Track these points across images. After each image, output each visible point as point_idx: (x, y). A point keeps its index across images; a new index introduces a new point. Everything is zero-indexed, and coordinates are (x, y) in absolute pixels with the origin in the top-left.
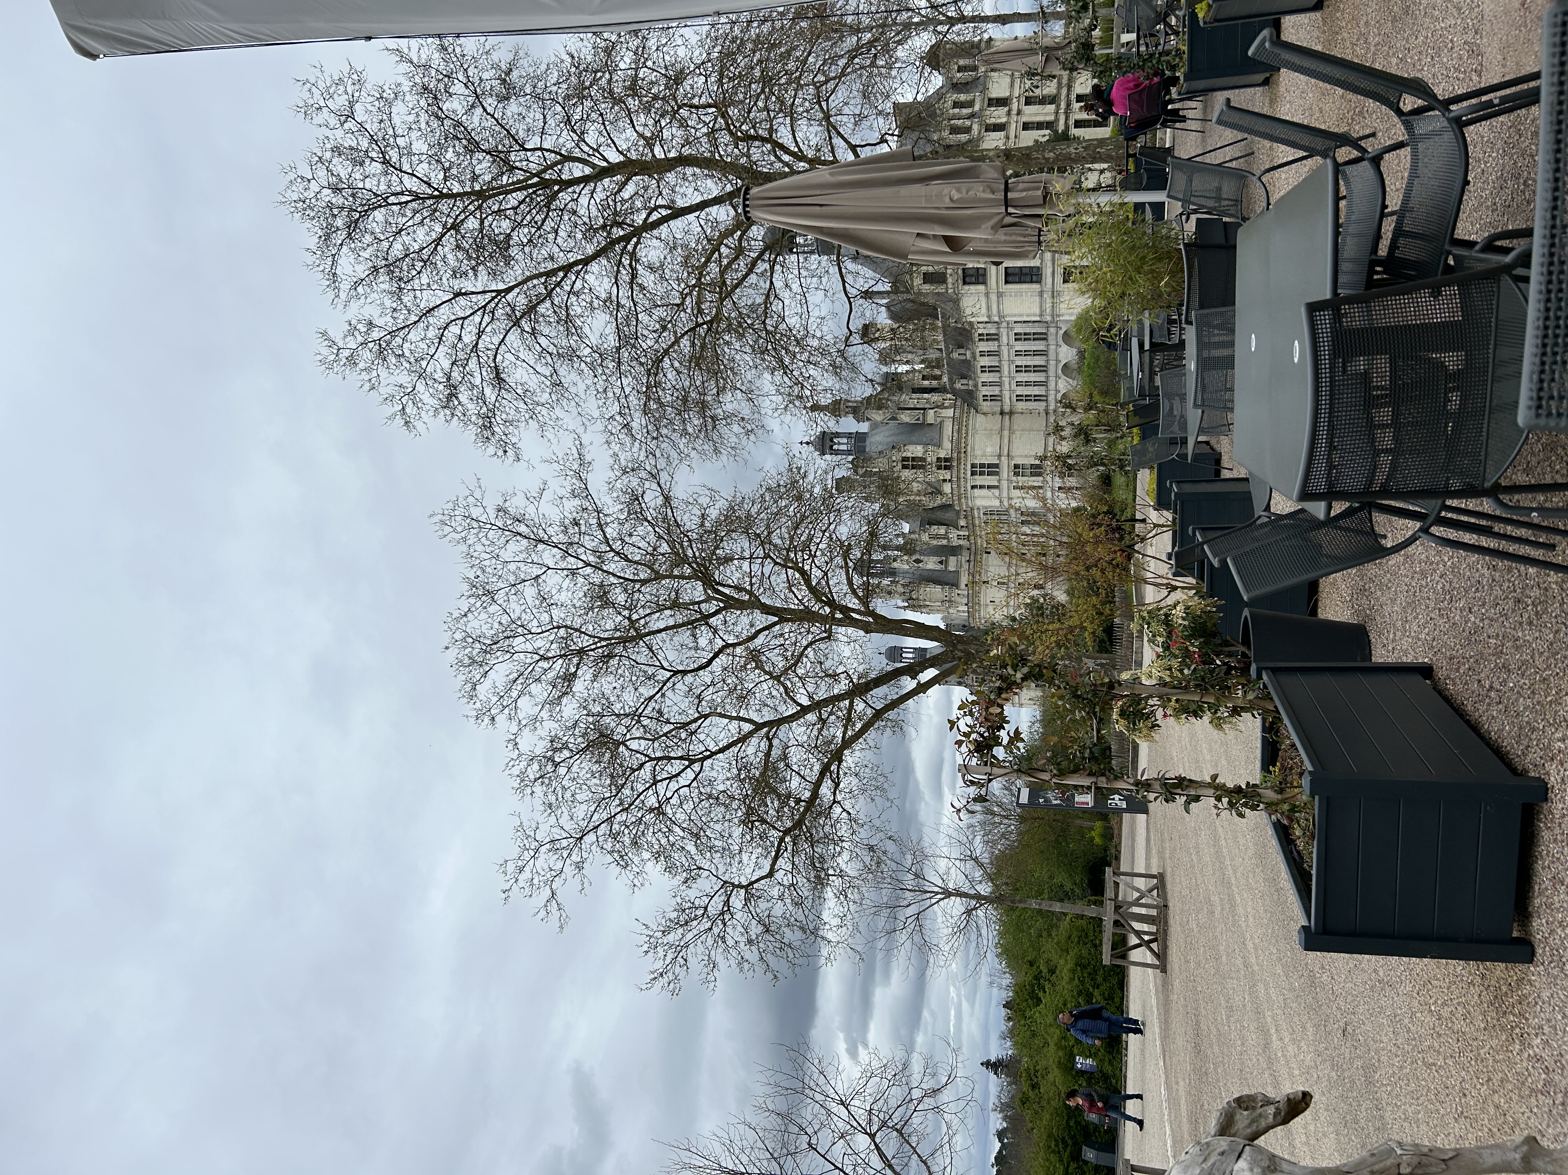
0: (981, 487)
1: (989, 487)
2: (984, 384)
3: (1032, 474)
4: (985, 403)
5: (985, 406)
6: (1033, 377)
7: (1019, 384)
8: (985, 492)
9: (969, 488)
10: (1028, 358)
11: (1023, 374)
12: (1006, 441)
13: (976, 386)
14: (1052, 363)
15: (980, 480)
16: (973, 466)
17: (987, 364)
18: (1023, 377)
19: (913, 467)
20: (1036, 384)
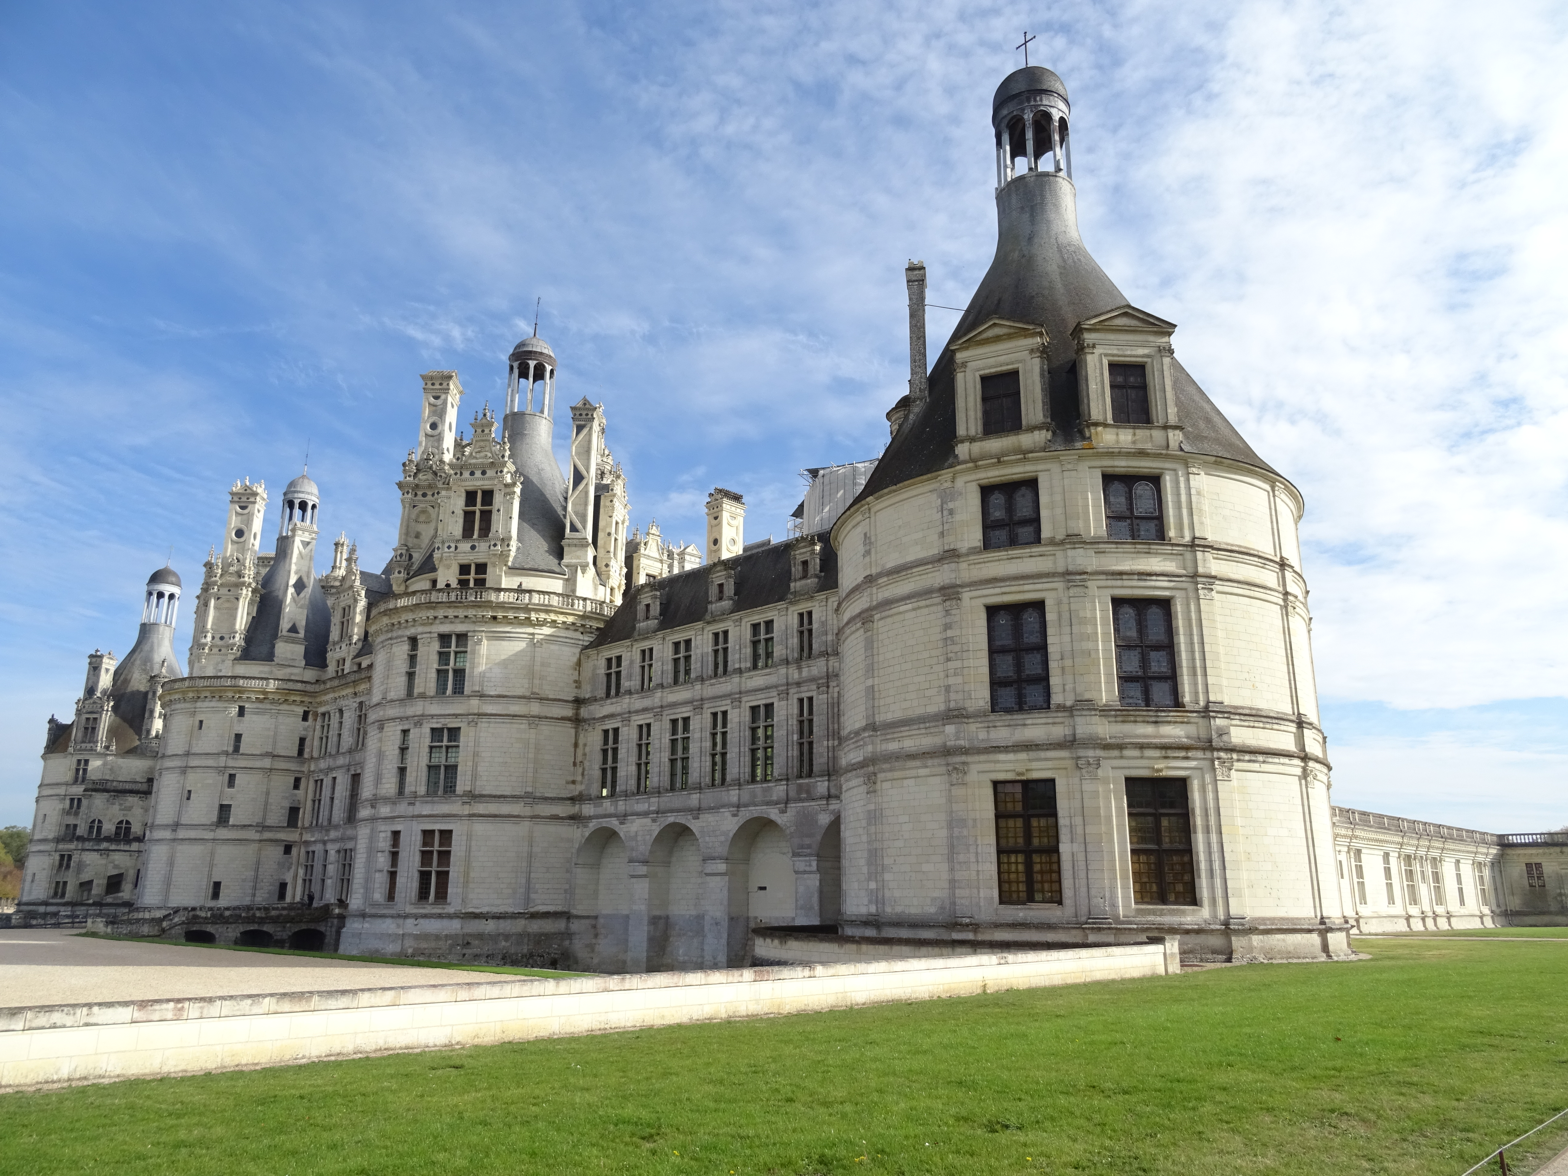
0: (413, 659)
1: (411, 675)
2: (647, 655)
3: (432, 769)
4: (603, 663)
5: (598, 663)
6: (660, 757)
7: (645, 730)
8: (401, 665)
9: (411, 632)
10: (708, 744)
11: (667, 737)
12: (516, 708)
13: (646, 635)
14: (694, 799)
15: (429, 652)
16: (462, 638)
17: (695, 653)
18: (661, 736)
19: (469, 516)
20: (642, 768)
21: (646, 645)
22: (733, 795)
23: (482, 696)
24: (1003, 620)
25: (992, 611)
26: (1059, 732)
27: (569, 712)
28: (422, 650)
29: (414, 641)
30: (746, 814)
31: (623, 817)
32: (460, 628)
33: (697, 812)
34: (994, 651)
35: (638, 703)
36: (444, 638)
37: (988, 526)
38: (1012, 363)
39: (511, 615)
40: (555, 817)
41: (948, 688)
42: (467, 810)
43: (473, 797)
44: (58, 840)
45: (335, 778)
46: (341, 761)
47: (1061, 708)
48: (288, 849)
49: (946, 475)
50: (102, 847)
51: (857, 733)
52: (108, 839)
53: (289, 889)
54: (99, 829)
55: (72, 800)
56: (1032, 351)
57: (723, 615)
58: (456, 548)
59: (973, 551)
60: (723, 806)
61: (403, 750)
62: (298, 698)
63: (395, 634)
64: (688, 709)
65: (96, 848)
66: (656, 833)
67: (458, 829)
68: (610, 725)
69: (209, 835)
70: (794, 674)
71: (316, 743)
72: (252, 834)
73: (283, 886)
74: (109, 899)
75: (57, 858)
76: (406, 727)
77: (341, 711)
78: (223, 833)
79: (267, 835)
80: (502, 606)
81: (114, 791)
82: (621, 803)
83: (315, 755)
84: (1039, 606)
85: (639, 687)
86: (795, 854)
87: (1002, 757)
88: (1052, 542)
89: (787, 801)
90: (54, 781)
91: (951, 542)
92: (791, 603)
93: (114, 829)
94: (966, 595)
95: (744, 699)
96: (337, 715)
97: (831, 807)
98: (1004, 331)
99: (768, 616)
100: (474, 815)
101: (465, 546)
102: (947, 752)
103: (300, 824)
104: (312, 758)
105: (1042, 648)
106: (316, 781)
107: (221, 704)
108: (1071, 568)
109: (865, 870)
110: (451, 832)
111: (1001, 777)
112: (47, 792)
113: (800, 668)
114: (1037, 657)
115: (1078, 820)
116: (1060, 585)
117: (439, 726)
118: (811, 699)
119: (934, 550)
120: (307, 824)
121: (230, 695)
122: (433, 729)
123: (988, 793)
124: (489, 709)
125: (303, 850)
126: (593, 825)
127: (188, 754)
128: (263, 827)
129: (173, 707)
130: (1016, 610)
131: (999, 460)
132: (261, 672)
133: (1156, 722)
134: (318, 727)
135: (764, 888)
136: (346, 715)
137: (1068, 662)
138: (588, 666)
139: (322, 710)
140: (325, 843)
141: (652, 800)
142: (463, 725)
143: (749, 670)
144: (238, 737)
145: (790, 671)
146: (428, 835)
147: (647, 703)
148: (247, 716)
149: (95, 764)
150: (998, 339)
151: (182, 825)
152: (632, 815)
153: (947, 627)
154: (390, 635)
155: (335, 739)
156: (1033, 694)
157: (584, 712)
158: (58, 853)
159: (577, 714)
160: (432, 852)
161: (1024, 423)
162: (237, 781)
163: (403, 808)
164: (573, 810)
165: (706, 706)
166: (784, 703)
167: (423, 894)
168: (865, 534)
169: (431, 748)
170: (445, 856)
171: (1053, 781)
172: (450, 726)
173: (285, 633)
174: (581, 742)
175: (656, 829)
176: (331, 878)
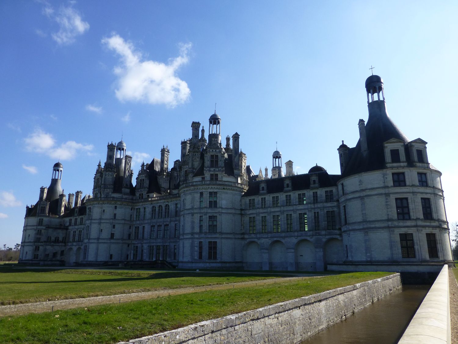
1: (201, 202)
2: (263, 199)
3: (210, 226)
4: (248, 200)
5: (246, 200)
6: (270, 225)
7: (264, 217)
9: (201, 191)
10: (285, 222)
11: (272, 220)
13: (264, 195)
15: (207, 196)
17: (280, 200)
18: (270, 219)
19: (212, 161)
20: (263, 227)
21: (263, 197)
22: (296, 234)
23: (222, 208)
24: (399, 201)
25: (396, 199)
26: (413, 223)
27: (239, 212)
28: (204, 195)
29: (202, 194)
30: (299, 238)
31: (259, 239)
32: (215, 191)
33: (284, 237)
34: (397, 207)
35: (261, 211)
36: (211, 193)
37: (394, 181)
38: (397, 148)
39: (228, 187)
40: (239, 238)
41: (388, 215)
42: (220, 236)
43: (221, 233)
44: (35, 242)
45: (144, 227)
46: (146, 222)
47: (413, 219)
48: (128, 246)
49: (385, 170)
50: (51, 244)
51: (360, 222)
52: (53, 242)
53: (129, 256)
54: (50, 239)
55: (38, 230)
56: (402, 146)
57: (289, 191)
58: (210, 169)
59: (391, 187)
60: (293, 236)
61: (201, 221)
62: (130, 204)
63: (195, 191)
64: (279, 213)
65: (50, 244)
66: (271, 242)
67: (218, 241)
68: (252, 216)
69: (109, 241)
70: (313, 206)
71: (135, 216)
72: (120, 241)
73: (128, 255)
74: (54, 259)
75: (35, 247)
76: (201, 215)
77: (145, 208)
78: (112, 241)
79: (124, 242)
80: (226, 185)
81: (54, 228)
82: (258, 235)
83: (135, 219)
84: (407, 199)
85: (261, 207)
86: (315, 248)
87: (402, 229)
88: (409, 186)
89: (313, 235)
90: (31, 225)
91: (386, 184)
92: (312, 190)
93: (54, 239)
94: (391, 195)
95: (297, 211)
96: (143, 209)
97: (326, 237)
98: (395, 141)
99: (304, 192)
100: (222, 238)
101: (212, 169)
102: (389, 227)
103: (131, 238)
104: (134, 221)
105: (408, 207)
106: (136, 227)
107: (110, 205)
108: (414, 191)
109: (364, 251)
110: (216, 242)
111: (401, 233)
112: (28, 228)
113: (314, 205)
114: (407, 209)
115: (418, 242)
116: (411, 195)
117: (211, 215)
118: (318, 212)
119: (382, 185)
120: (133, 238)
121: (113, 203)
122: (209, 216)
123: (399, 236)
124: (223, 211)
125: (133, 246)
126: (248, 240)
127: (101, 219)
128: (122, 239)
129: (93, 206)
130: (401, 199)
131: (397, 167)
132: (119, 197)
133: (430, 223)
134: (135, 212)
135: (302, 256)
136: (147, 209)
137: (414, 210)
138: (243, 201)
139: (137, 207)
140: (142, 244)
141: (269, 235)
142: (218, 215)
143: (298, 205)
144: (115, 215)
145: (312, 205)
146: (210, 242)
147: (265, 211)
148: (118, 209)
149: (45, 219)
150: (394, 142)
151: (100, 239)
152: (263, 238)
153: (387, 202)
154: (193, 191)
155: (143, 216)
156: (406, 216)
157: (243, 212)
158: (35, 246)
159: (241, 213)
160: (212, 247)
161: (401, 161)
162: (116, 227)
163: (203, 235)
164: (242, 236)
165: (285, 213)
166: (310, 213)
167: (210, 258)
168: (360, 180)
169: (209, 221)
170: (215, 248)
171: (412, 234)
172: (214, 215)
173: (125, 185)
174: (243, 220)
175: (270, 242)
176: (145, 253)
